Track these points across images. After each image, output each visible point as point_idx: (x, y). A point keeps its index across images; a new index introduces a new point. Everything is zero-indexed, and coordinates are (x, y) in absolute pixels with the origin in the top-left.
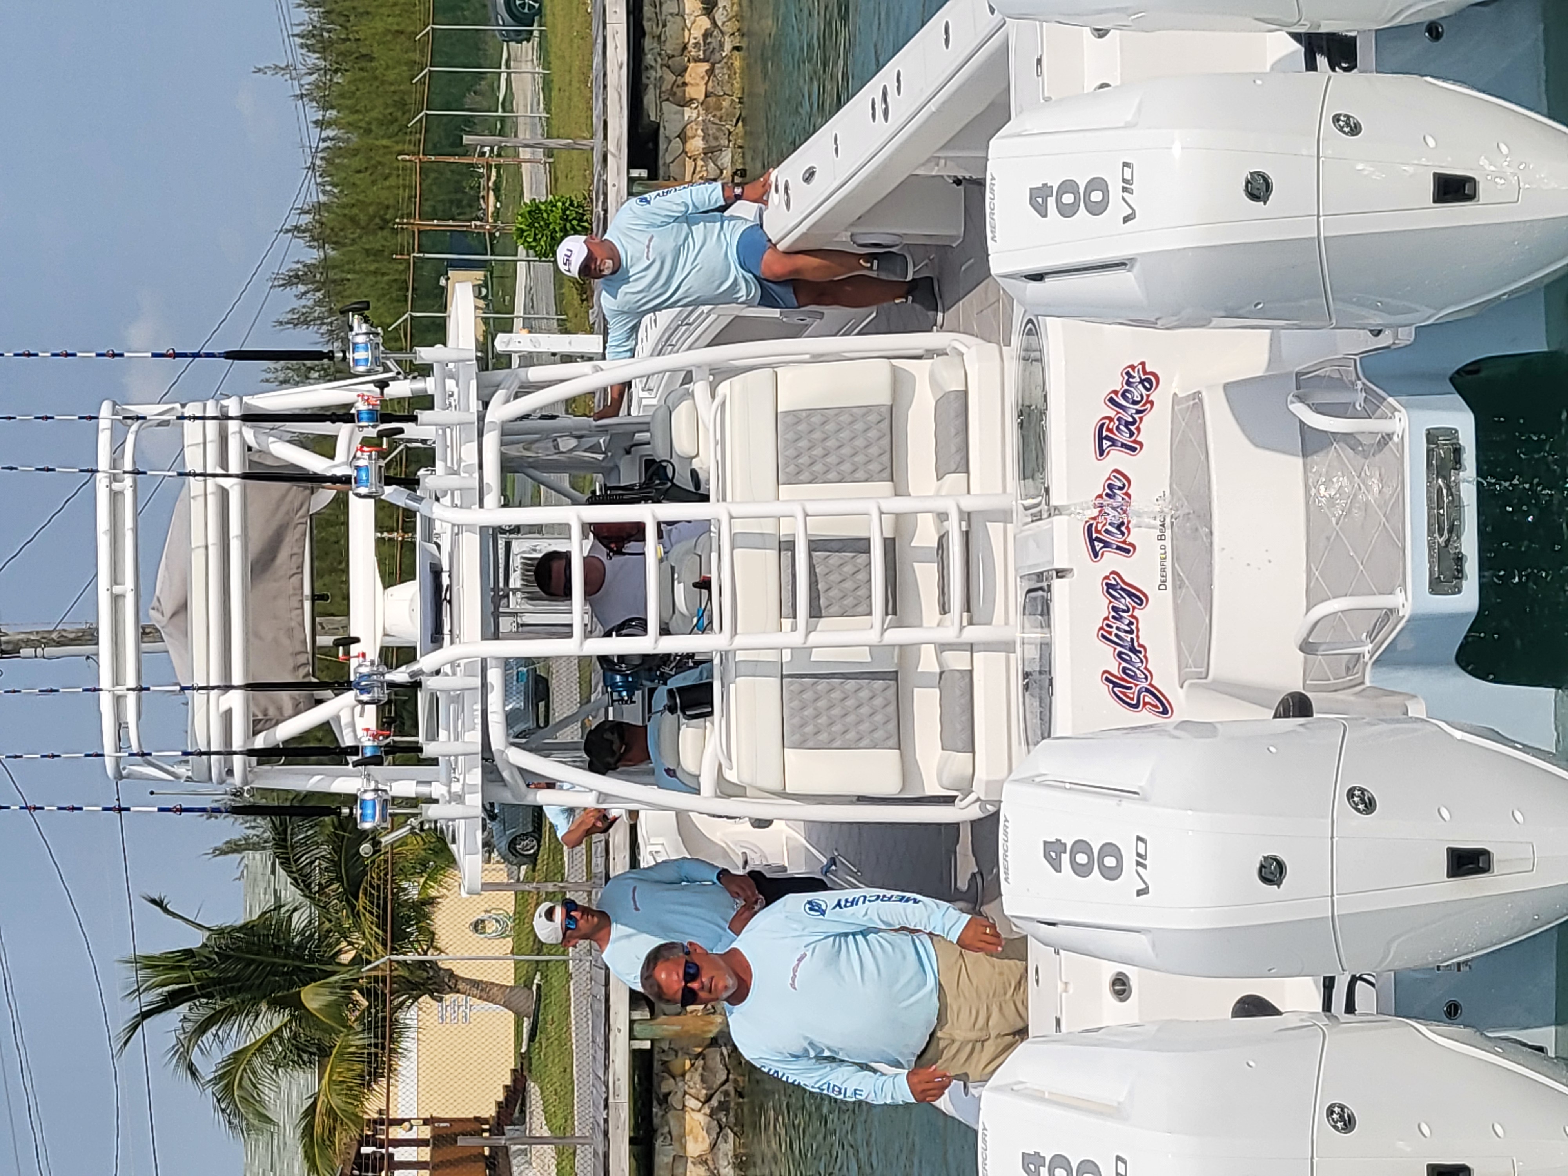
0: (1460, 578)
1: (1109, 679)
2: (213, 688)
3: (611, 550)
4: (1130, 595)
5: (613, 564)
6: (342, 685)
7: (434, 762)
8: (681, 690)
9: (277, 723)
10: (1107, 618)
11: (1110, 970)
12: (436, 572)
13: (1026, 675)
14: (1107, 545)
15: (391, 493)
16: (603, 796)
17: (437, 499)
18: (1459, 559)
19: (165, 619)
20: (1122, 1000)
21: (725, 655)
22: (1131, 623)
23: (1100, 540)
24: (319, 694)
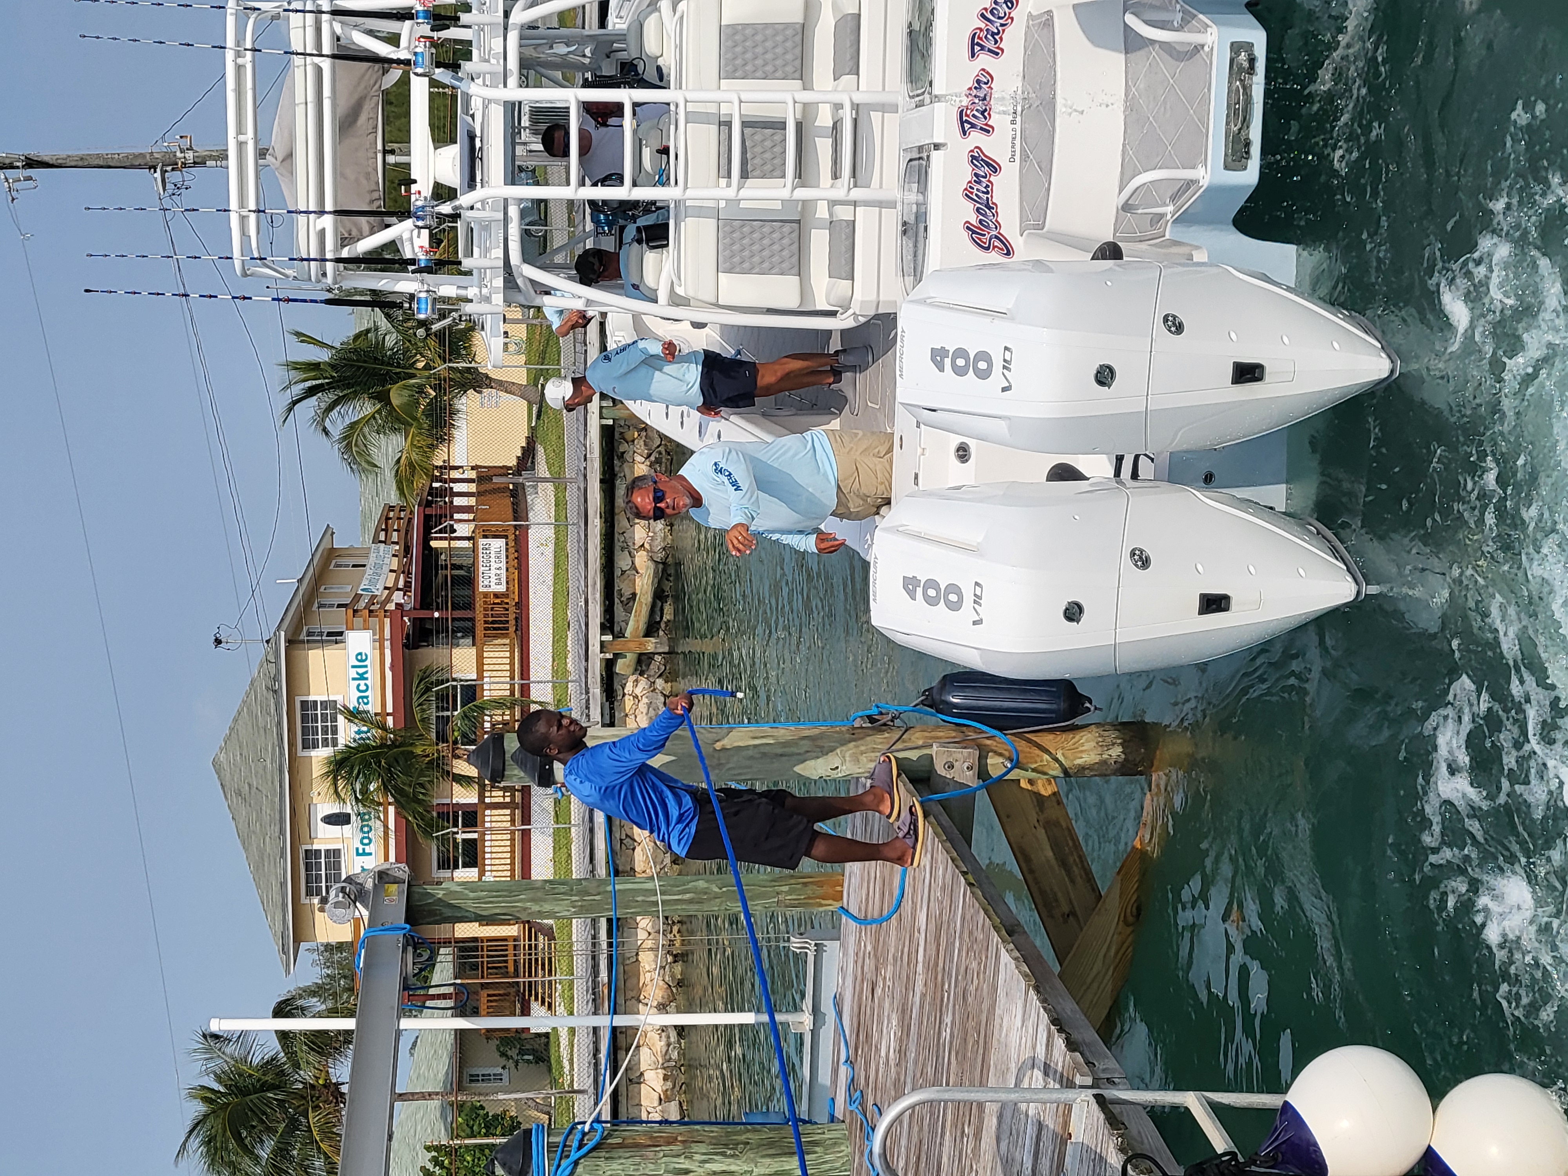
0: (1247, 159)
1: (969, 227)
2: (311, 212)
3: (598, 123)
4: (988, 165)
5: (598, 134)
6: (404, 213)
7: (469, 273)
8: (647, 228)
9: (358, 240)
10: (970, 182)
11: (956, 440)
12: (472, 137)
13: (905, 224)
14: (973, 126)
15: (440, 74)
16: (589, 302)
17: (473, 79)
18: (1248, 144)
19: (278, 163)
20: (963, 462)
21: (677, 203)
22: (987, 186)
23: (969, 123)
24: (388, 220)
